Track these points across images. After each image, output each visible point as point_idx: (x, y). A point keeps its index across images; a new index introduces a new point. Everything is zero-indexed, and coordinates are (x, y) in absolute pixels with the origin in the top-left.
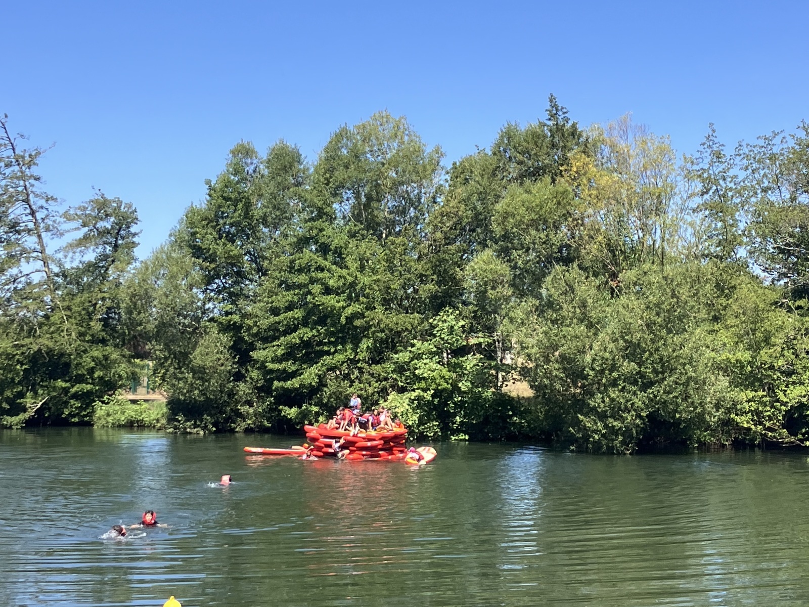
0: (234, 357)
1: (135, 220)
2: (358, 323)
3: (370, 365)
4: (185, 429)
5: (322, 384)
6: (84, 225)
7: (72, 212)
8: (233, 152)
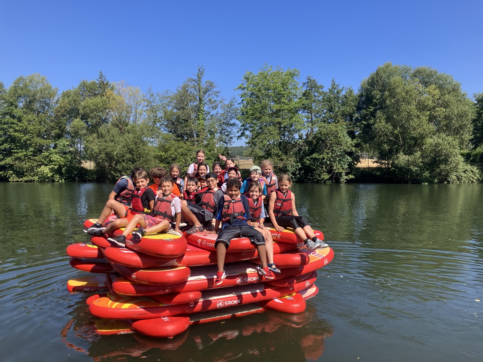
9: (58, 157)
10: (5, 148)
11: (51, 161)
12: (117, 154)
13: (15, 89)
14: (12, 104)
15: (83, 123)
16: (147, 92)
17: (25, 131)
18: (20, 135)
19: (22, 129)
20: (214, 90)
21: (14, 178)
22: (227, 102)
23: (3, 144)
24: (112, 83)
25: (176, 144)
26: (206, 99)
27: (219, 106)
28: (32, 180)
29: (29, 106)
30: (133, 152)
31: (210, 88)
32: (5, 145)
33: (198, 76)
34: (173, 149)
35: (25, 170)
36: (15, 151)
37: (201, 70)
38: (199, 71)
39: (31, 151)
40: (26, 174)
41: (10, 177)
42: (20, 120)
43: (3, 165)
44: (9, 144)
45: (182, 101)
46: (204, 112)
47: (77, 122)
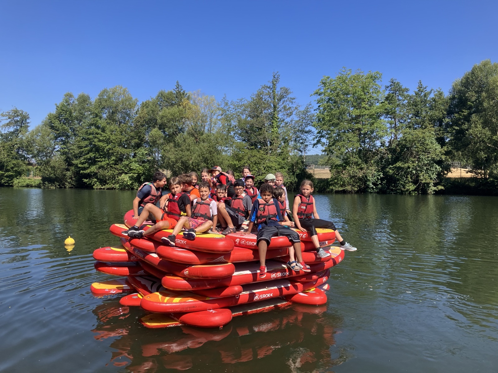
0: (66, 163)
1: (28, 118)
2: (110, 151)
3: (115, 165)
4: (48, 186)
6: (9, 118)
7: (4, 114)
8: (65, 95)
9: (137, 166)
10: (90, 157)
11: (131, 170)
12: (193, 163)
13: (100, 101)
14: (97, 116)
15: (160, 133)
16: (222, 101)
17: (108, 141)
18: (104, 144)
19: (106, 139)
20: (289, 96)
21: (97, 186)
22: (302, 109)
23: (88, 153)
24: (188, 92)
25: (250, 153)
26: (280, 106)
27: (294, 113)
28: (113, 188)
29: (111, 117)
30: (208, 160)
31: (285, 94)
32: (90, 154)
33: (273, 83)
34: (246, 158)
35: (107, 178)
36: (99, 160)
37: (276, 76)
38: (274, 77)
39: (113, 160)
40: (108, 182)
41: (94, 185)
42: (103, 131)
43: (89, 173)
44: (94, 154)
45: (256, 109)
46: (278, 119)
47: (155, 132)
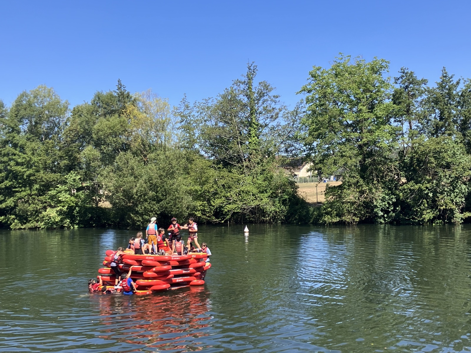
2: (32, 178)
3: (38, 196)
5: (16, 206)
9: (68, 196)
10: (5, 186)
11: (60, 202)
14: (13, 130)
17: (29, 164)
18: (23, 169)
20: (271, 94)
21: (15, 224)
22: (291, 109)
23: (2, 181)
25: (217, 173)
26: (260, 107)
28: (37, 227)
31: (265, 92)
32: (5, 182)
33: (248, 77)
35: (29, 214)
36: (17, 189)
37: (252, 68)
39: (37, 189)
40: (30, 219)
41: (11, 224)
42: (22, 149)
43: (4, 208)
44: (10, 181)
46: (258, 125)
47: (89, 150)
